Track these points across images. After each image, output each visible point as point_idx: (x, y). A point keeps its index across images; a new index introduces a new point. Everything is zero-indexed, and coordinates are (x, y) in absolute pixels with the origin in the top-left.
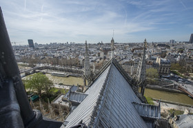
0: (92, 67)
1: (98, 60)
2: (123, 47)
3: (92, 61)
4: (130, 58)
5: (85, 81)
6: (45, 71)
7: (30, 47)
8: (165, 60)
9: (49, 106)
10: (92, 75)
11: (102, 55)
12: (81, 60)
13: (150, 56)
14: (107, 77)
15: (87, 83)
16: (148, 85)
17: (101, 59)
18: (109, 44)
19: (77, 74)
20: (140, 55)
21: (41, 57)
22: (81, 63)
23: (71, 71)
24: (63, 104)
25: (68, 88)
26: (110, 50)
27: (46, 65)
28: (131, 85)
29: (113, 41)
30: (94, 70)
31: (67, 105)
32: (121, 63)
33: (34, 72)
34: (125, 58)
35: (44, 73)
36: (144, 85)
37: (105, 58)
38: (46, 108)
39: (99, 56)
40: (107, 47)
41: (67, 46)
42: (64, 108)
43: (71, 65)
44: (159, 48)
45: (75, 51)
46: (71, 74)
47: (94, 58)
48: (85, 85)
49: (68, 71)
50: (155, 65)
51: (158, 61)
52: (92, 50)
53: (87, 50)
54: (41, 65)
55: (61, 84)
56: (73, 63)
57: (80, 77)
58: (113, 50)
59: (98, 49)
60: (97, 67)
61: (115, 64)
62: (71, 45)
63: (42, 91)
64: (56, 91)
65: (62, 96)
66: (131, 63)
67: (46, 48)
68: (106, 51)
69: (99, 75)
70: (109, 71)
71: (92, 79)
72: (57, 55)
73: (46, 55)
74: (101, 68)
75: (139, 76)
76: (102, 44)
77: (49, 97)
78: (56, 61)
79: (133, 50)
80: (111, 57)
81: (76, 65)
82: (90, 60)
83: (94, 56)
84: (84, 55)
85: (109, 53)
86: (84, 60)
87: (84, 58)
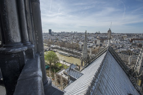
0: (89, 52)
1: (95, 46)
5: (82, 63)
6: (55, 50)
7: (49, 34)
9: (55, 75)
10: (88, 58)
11: (99, 42)
12: (80, 45)
14: (102, 63)
15: (83, 65)
17: (97, 46)
18: (105, 34)
19: (77, 56)
21: (55, 41)
22: (80, 47)
23: (72, 53)
24: (64, 76)
25: (69, 65)
26: (106, 39)
27: (57, 46)
28: (128, 75)
29: (110, 31)
30: (90, 54)
31: (67, 78)
33: (49, 50)
34: (122, 47)
35: (55, 52)
37: (101, 45)
38: (53, 76)
39: (96, 43)
40: (103, 37)
41: (72, 34)
42: (64, 80)
43: (73, 48)
45: (77, 38)
46: (72, 55)
47: (91, 45)
49: (70, 52)
52: (90, 38)
54: (54, 46)
55: (64, 61)
56: (74, 47)
57: (79, 58)
58: (110, 39)
59: (96, 38)
60: (93, 53)
61: (111, 51)
62: (74, 33)
63: (52, 64)
64: (60, 65)
65: (64, 70)
67: (58, 35)
68: (102, 40)
69: (94, 59)
70: (105, 57)
71: (88, 62)
72: (64, 40)
73: (57, 39)
74: (97, 54)
75: (139, 67)
76: (99, 33)
77: (56, 68)
78: (63, 44)
81: (76, 49)
82: (88, 46)
83: (91, 43)
84: (83, 41)
85: (105, 41)
86: (83, 45)
87: (83, 44)
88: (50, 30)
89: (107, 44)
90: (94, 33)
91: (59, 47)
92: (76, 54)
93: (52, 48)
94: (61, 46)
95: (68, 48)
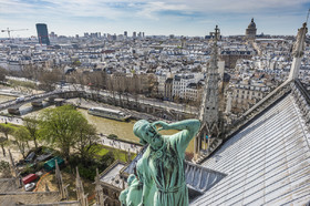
6: (74, 101)
7: (41, 41)
12: (162, 81)
21: (67, 68)
22: (162, 87)
23: (137, 108)
33: (51, 102)
41: (126, 42)
43: (137, 93)
45: (145, 57)
49: (129, 106)
52: (191, 55)
55: (113, 137)
63: (72, 150)
64: (102, 153)
65: (120, 167)
67: (76, 47)
73: (75, 63)
78: (100, 80)
81: (149, 92)
82: (187, 82)
83: (195, 70)
84: (170, 66)
85: (239, 65)
86: (169, 80)
87: (169, 75)
88: (42, 28)
91: (87, 89)
93: (61, 95)
94: (94, 86)
95: (120, 92)
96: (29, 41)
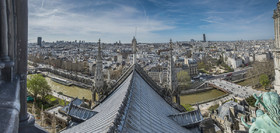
0: (105, 76)
1: (115, 66)
2: (147, 48)
3: (106, 68)
4: (157, 62)
5: (94, 96)
6: (45, 73)
7: (38, 44)
8: (191, 59)
10: (105, 86)
11: (120, 59)
12: (91, 65)
13: (178, 57)
14: (129, 91)
15: (97, 99)
16: (183, 92)
17: (118, 64)
18: (129, 45)
19: (85, 85)
20: (167, 58)
21: (45, 57)
22: (90, 69)
23: (76, 79)
26: (131, 52)
27: (48, 66)
28: (162, 97)
29: (134, 40)
30: (108, 80)
32: (146, 69)
33: (36, 72)
35: (44, 76)
36: (178, 92)
37: (124, 64)
39: (116, 60)
40: (126, 49)
41: (76, 45)
43: (77, 71)
44: (184, 48)
45: (84, 53)
46: (75, 82)
47: (109, 63)
48: (95, 100)
49: (72, 78)
50: (184, 67)
51: (186, 62)
52: (106, 52)
53: (100, 52)
54: (44, 66)
56: (80, 68)
57: (88, 88)
59: (115, 51)
60: (113, 77)
61: (139, 71)
62: (80, 43)
63: (38, 95)
66: (158, 69)
67: (52, 47)
68: (125, 54)
69: (115, 87)
70: (132, 81)
71: (106, 92)
72: (61, 56)
73: (50, 55)
74: (119, 79)
76: (120, 44)
78: (59, 64)
79: (160, 51)
80: (133, 62)
81: (83, 72)
82: (104, 66)
83: (108, 60)
84: (95, 58)
88: (40, 39)
89: (132, 61)
90: (112, 43)
91: (52, 68)
92: (83, 81)
93: (40, 69)
94: (57, 67)
95: (68, 71)
96: (34, 45)
